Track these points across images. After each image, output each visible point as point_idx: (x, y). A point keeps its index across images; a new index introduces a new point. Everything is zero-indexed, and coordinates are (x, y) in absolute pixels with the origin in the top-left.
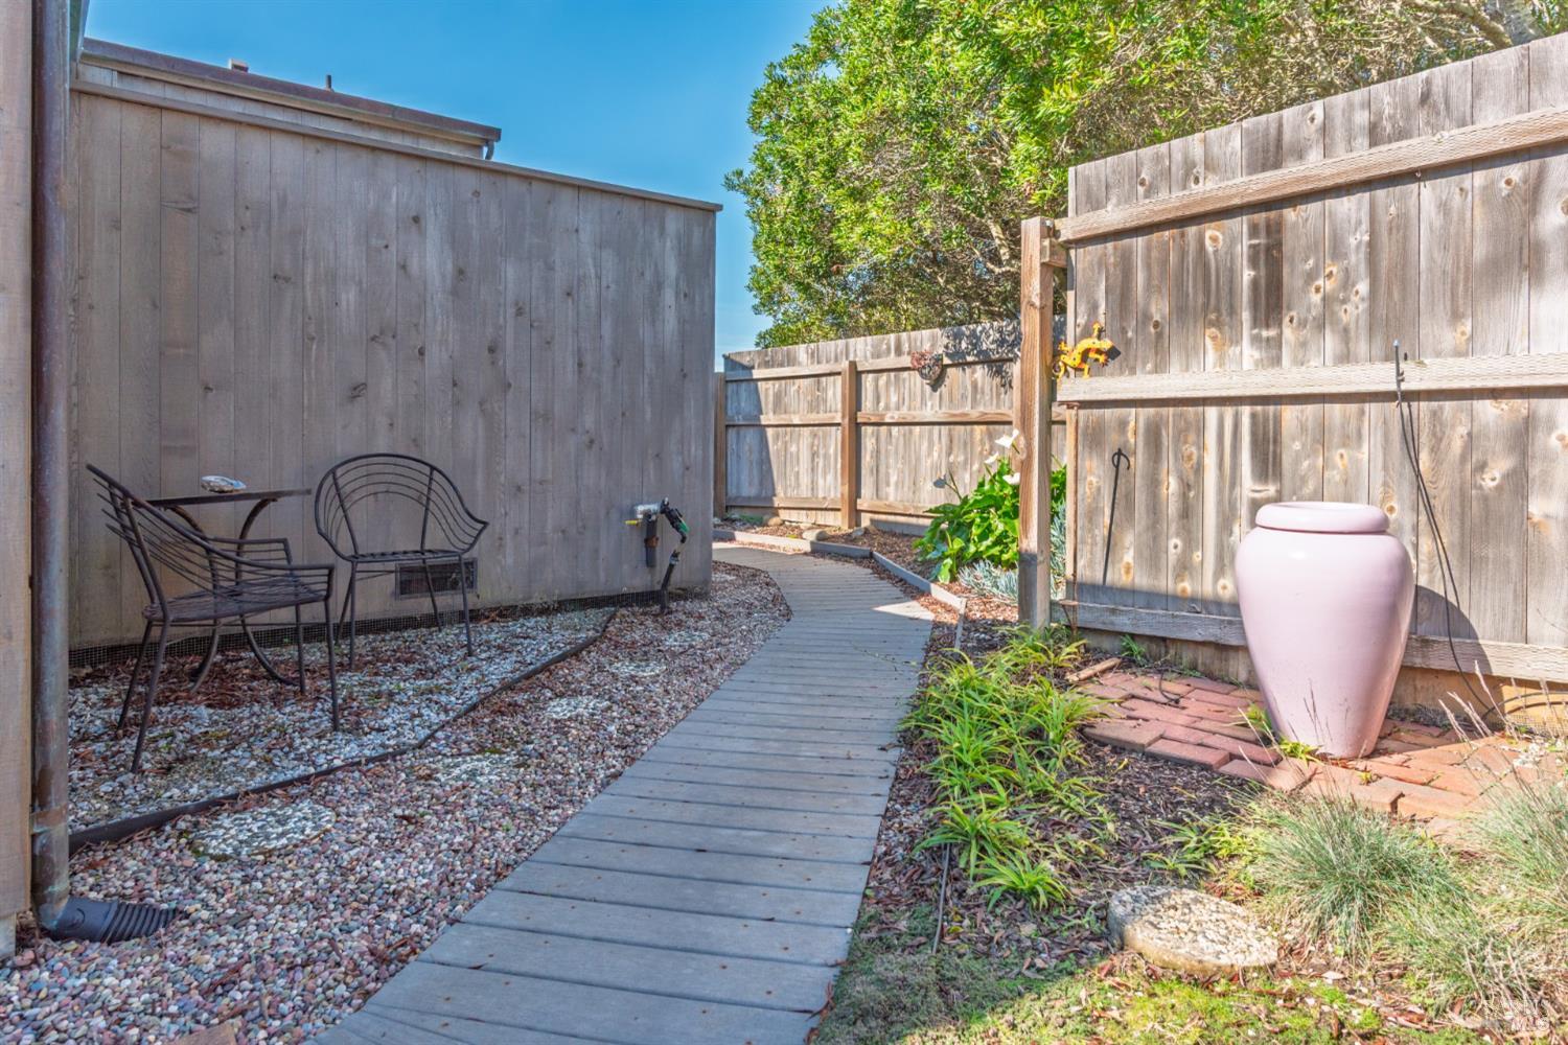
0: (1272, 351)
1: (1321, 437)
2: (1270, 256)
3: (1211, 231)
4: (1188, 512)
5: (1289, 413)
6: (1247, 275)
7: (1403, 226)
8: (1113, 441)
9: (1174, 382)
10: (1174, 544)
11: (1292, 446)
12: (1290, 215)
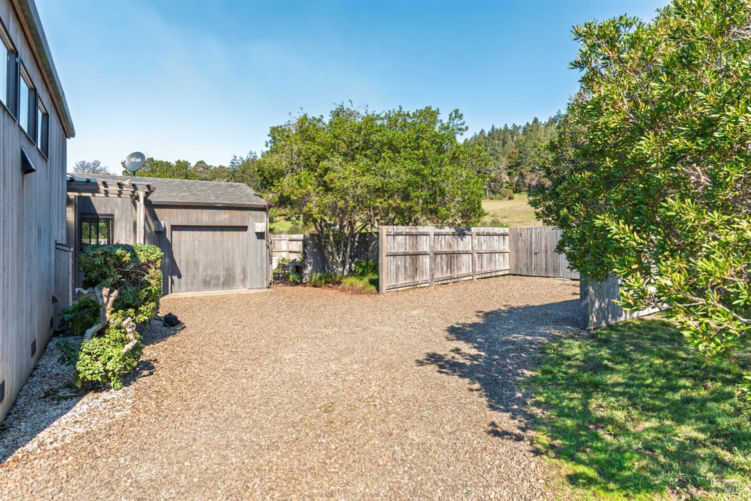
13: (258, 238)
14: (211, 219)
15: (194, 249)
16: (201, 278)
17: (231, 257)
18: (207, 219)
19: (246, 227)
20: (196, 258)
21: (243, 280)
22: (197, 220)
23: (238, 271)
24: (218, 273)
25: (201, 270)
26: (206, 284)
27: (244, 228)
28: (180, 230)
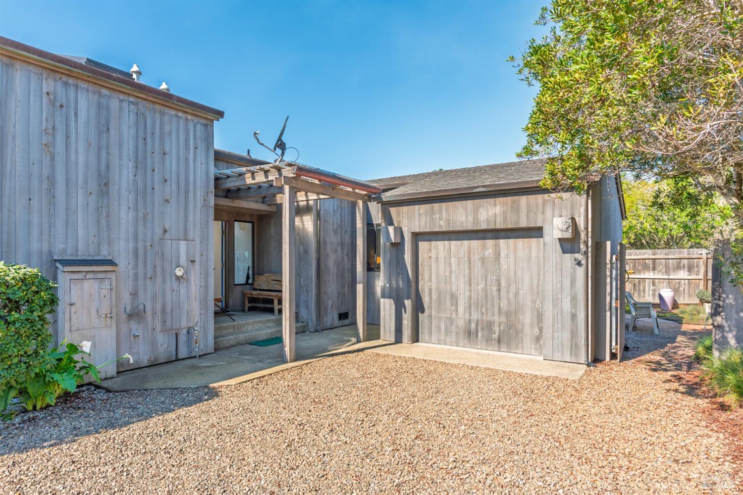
0: (654, 274)
1: (659, 283)
2: (654, 264)
3: (647, 261)
4: (644, 290)
5: (656, 280)
6: (651, 266)
7: (669, 263)
8: (634, 282)
9: (642, 276)
10: (642, 294)
11: (657, 283)
12: (657, 260)
13: (564, 252)
14: (471, 219)
15: (451, 272)
16: (461, 323)
17: (513, 290)
18: (463, 218)
19: (540, 229)
20: (454, 288)
21: (538, 339)
22: (448, 221)
23: (527, 318)
24: (490, 318)
25: (461, 309)
26: (470, 335)
27: (536, 232)
28: (430, 240)
